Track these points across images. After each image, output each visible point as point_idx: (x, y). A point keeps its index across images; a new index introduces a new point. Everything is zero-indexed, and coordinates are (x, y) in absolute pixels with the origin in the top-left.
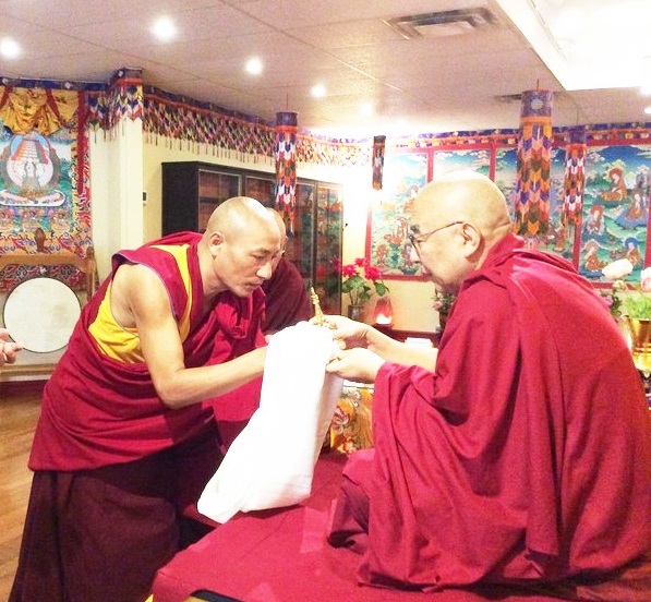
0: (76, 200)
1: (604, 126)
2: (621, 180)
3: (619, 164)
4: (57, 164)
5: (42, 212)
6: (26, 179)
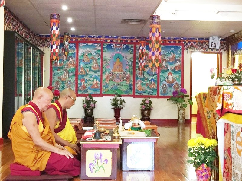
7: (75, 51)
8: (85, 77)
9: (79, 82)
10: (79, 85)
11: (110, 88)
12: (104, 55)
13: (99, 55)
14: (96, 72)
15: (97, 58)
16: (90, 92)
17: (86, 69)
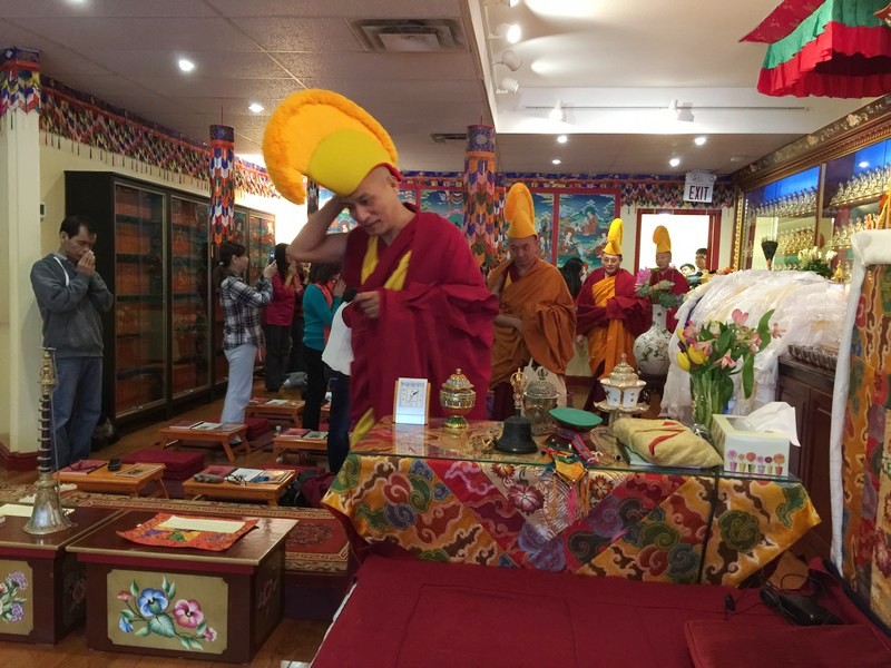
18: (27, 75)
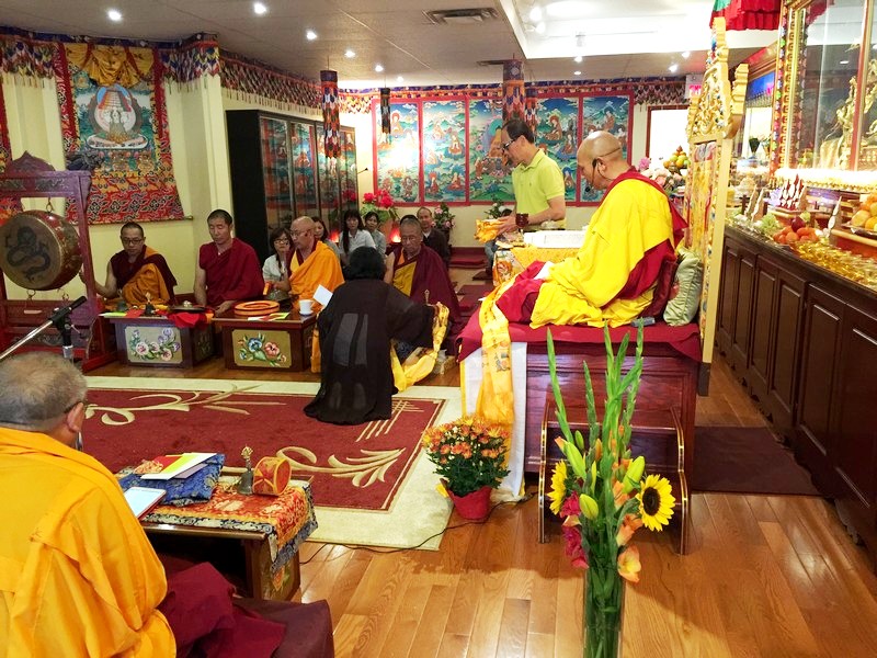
0: (157, 143)
1: (545, 83)
2: (558, 124)
3: (556, 112)
4: (139, 112)
5: (129, 154)
6: (112, 124)
7: (416, 119)
8: (436, 170)
9: (426, 179)
10: (426, 185)
11: (484, 190)
12: (471, 124)
13: (462, 125)
14: (456, 159)
15: (458, 130)
16: (446, 197)
17: (438, 154)
18: (212, 51)
